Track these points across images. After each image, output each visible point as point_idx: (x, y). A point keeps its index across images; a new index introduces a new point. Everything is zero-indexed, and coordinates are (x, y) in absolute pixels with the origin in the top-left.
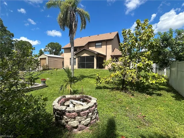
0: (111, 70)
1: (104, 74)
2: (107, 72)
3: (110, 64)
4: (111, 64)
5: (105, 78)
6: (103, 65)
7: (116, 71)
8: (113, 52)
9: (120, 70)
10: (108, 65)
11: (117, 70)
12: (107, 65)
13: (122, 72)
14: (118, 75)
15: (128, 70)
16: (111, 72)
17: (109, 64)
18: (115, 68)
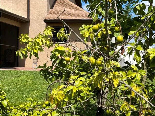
0: (51, 74)
1: (24, 89)
2: (33, 80)
3: (45, 48)
4: (53, 48)
5: (29, 105)
6: (19, 53)
7: (72, 77)
8: (52, 7)
9: (83, 73)
10: (39, 53)
11: (74, 73)
12: (36, 55)
13: (97, 81)
14: (80, 92)
15: (117, 73)
16: (51, 79)
17: (41, 50)
18: (65, 66)
